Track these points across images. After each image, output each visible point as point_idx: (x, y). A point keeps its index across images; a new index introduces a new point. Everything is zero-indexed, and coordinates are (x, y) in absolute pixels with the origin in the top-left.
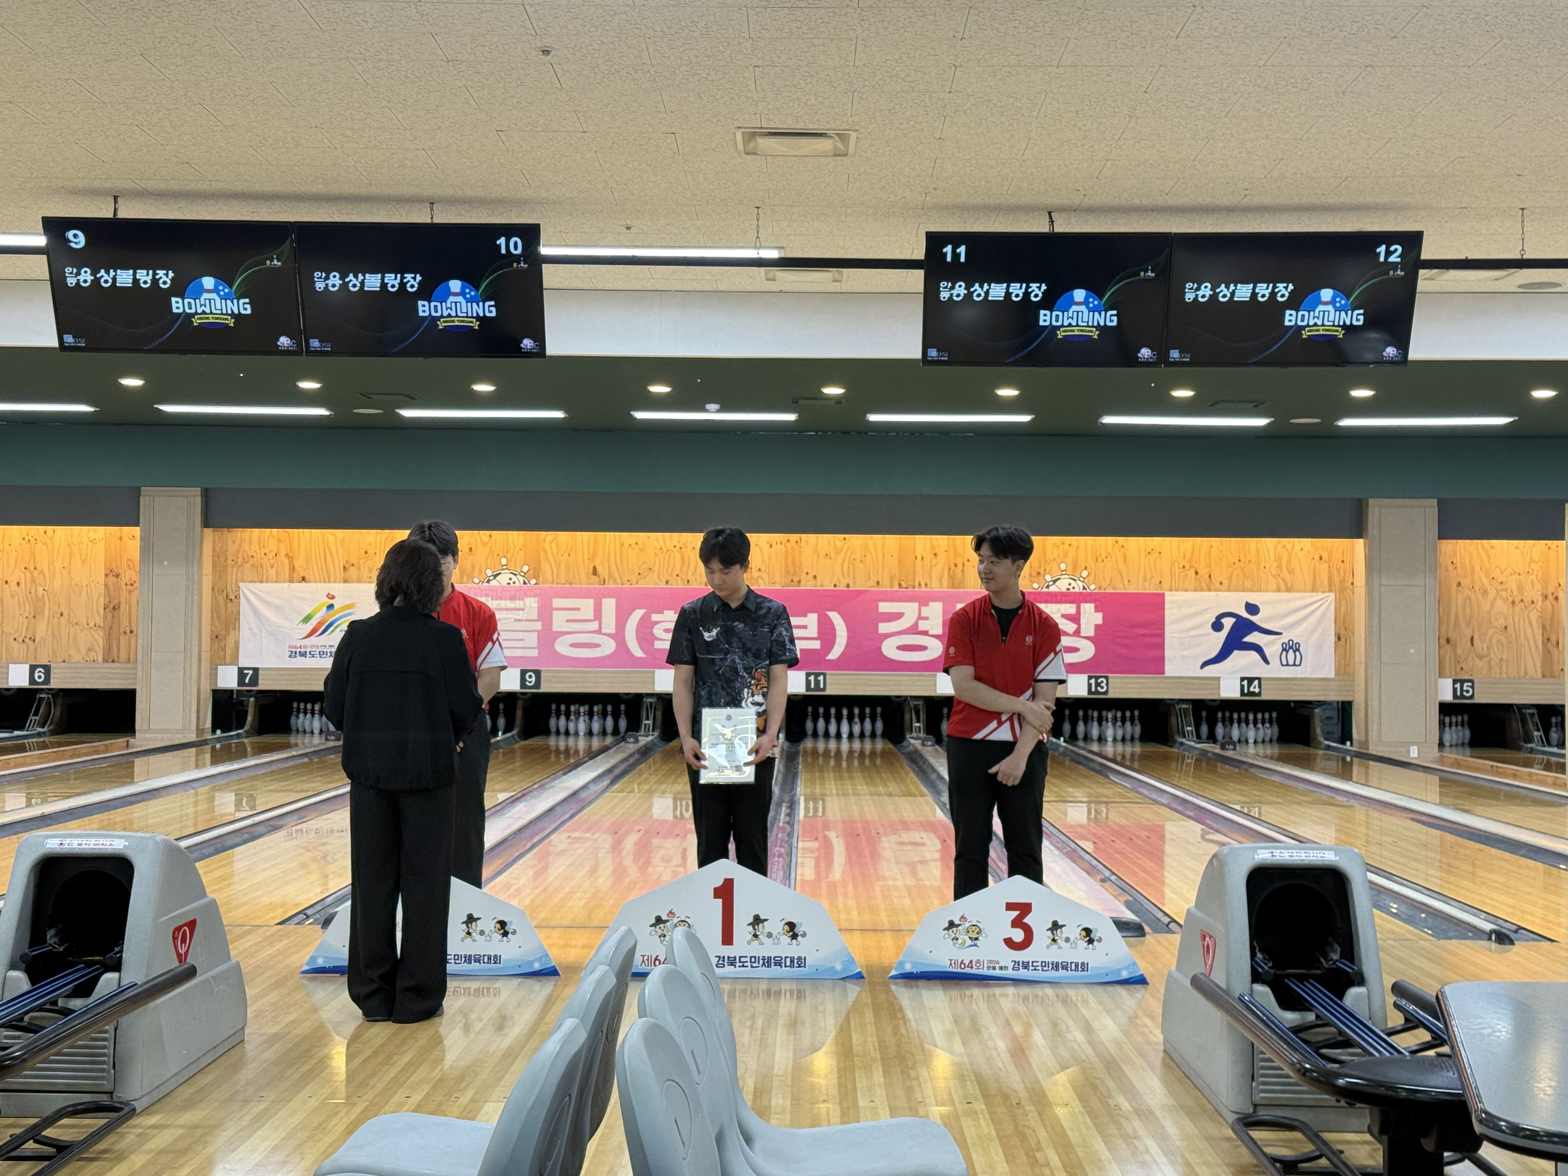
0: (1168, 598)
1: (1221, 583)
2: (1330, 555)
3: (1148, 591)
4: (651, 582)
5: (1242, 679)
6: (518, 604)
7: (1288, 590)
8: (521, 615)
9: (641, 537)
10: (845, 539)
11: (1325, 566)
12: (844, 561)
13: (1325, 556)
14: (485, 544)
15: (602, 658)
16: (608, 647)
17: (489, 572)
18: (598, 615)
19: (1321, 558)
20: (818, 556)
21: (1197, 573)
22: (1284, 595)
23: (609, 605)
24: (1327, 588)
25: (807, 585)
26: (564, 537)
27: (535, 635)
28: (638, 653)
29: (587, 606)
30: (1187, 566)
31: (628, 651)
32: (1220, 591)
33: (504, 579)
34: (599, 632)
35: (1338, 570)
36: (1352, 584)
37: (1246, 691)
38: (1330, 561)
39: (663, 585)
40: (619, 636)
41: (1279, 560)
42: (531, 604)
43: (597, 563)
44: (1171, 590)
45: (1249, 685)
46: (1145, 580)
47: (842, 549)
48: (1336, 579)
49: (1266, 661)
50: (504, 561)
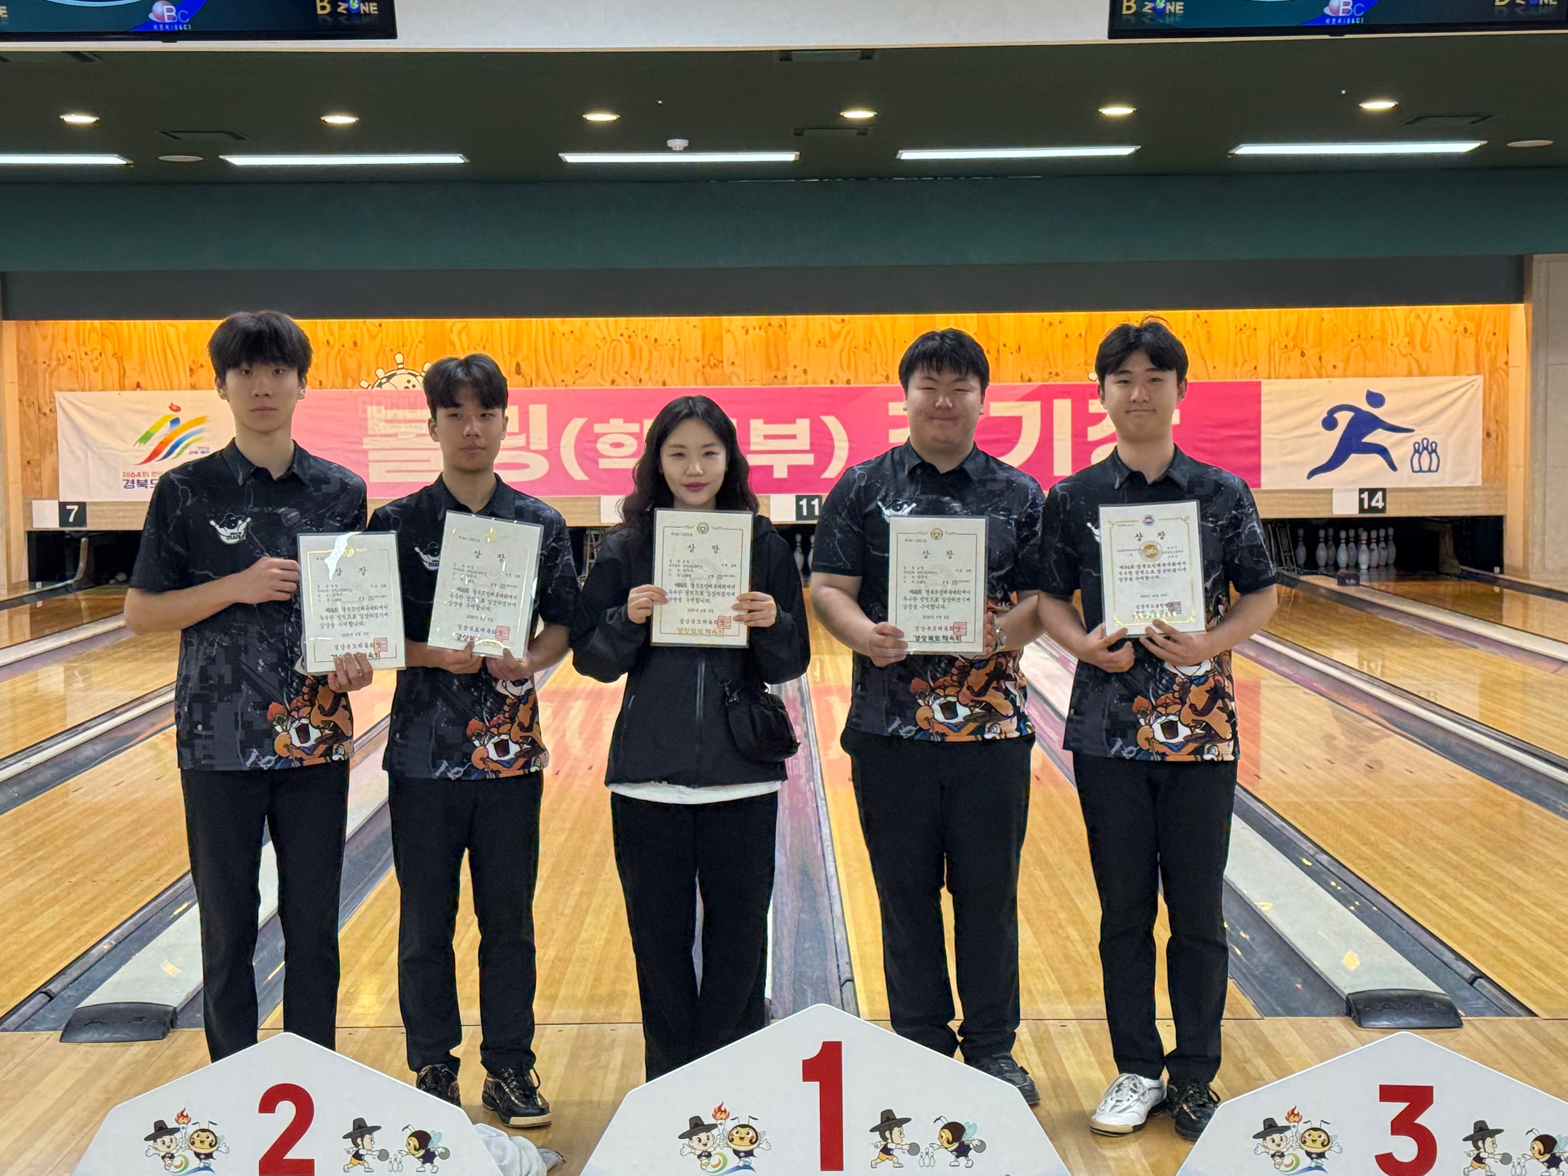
0: (1265, 389)
1: (1335, 367)
2: (1479, 325)
3: (1239, 380)
4: (594, 381)
5: (1362, 491)
7: (1423, 374)
9: (578, 322)
10: (843, 321)
11: (1471, 341)
12: (842, 350)
13: (1471, 327)
14: (373, 337)
16: (539, 467)
17: (380, 373)
18: (524, 427)
19: (1466, 330)
20: (809, 344)
21: (1303, 354)
22: (1417, 381)
23: (539, 414)
24: (1473, 370)
25: (795, 381)
26: (477, 326)
28: (578, 474)
30: (1291, 345)
31: (566, 473)
32: (1333, 376)
33: (399, 381)
34: (526, 448)
35: (1488, 345)
36: (1506, 363)
37: (1366, 506)
38: (1477, 336)
39: (608, 386)
40: (552, 454)
41: (1410, 334)
43: (521, 357)
44: (1269, 377)
45: (1371, 498)
46: (1236, 365)
47: (840, 334)
48: (1486, 356)
49: (1393, 467)
50: (399, 358)
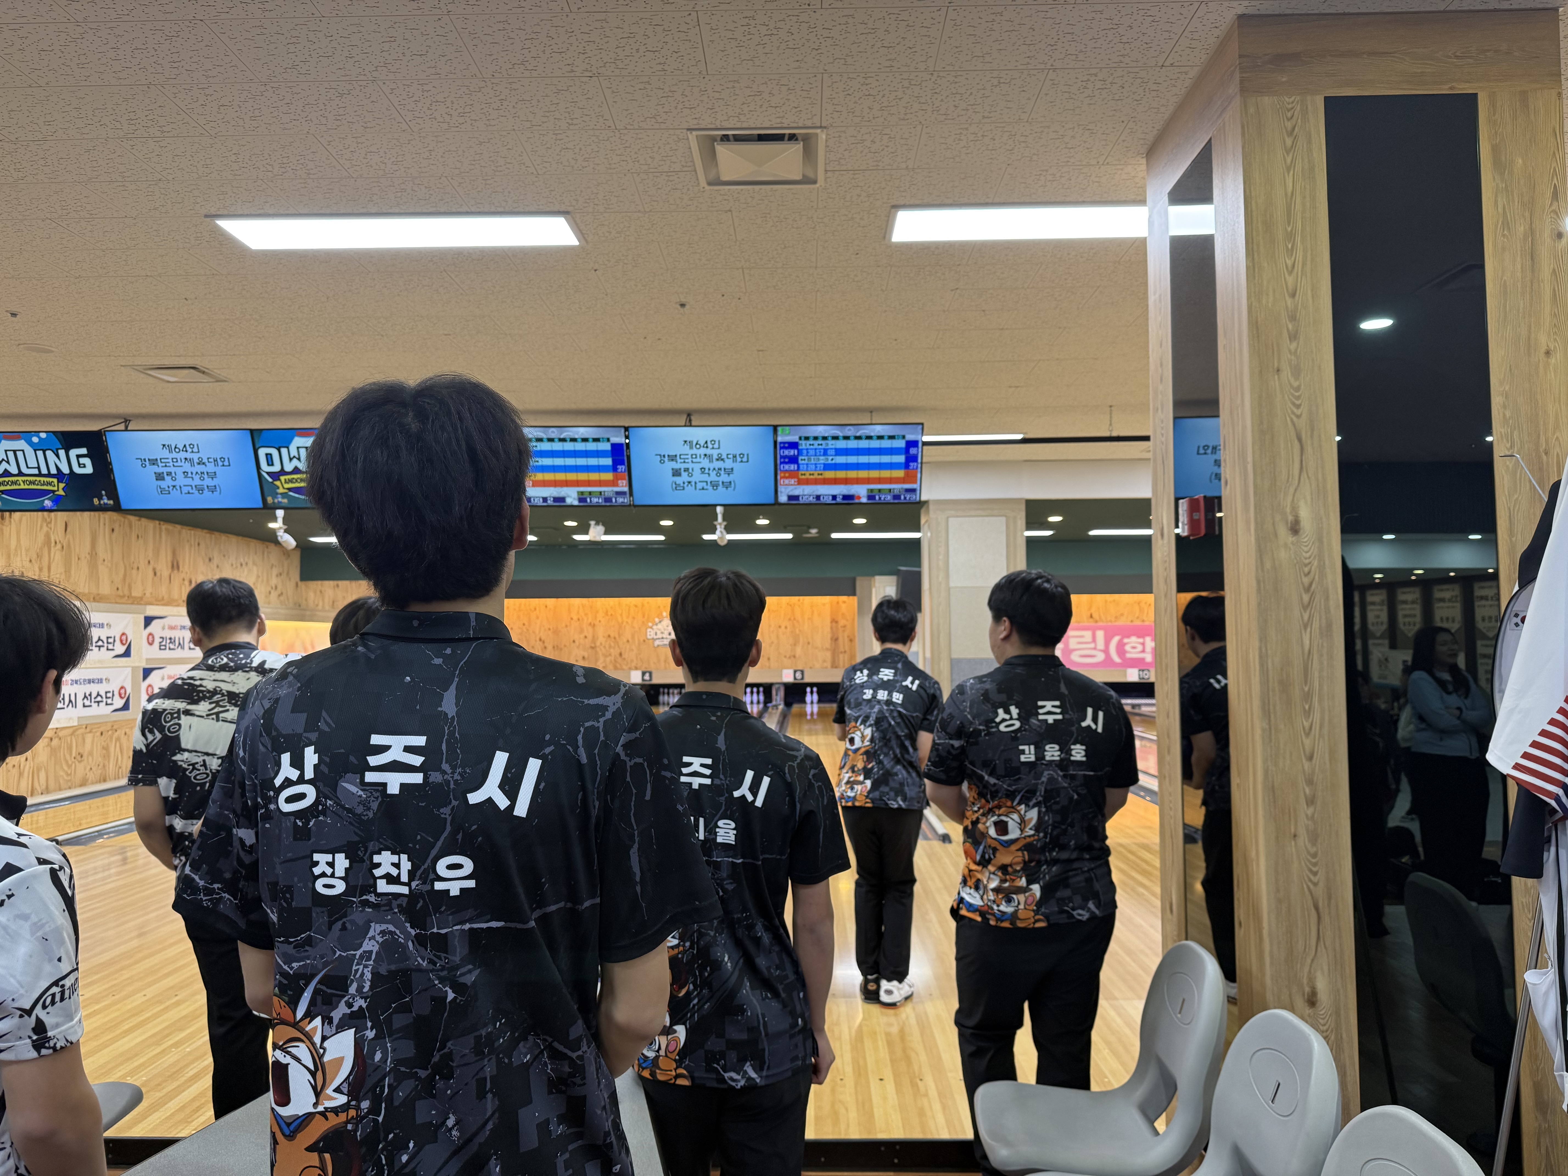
4: (1123, 622)
9: (1116, 596)
15: (1102, 663)
16: (1101, 657)
18: (1094, 640)
23: (1100, 634)
28: (1117, 659)
29: (1088, 635)
31: (1112, 659)
34: (1095, 649)
39: (1129, 623)
40: (1106, 651)
43: (1093, 611)
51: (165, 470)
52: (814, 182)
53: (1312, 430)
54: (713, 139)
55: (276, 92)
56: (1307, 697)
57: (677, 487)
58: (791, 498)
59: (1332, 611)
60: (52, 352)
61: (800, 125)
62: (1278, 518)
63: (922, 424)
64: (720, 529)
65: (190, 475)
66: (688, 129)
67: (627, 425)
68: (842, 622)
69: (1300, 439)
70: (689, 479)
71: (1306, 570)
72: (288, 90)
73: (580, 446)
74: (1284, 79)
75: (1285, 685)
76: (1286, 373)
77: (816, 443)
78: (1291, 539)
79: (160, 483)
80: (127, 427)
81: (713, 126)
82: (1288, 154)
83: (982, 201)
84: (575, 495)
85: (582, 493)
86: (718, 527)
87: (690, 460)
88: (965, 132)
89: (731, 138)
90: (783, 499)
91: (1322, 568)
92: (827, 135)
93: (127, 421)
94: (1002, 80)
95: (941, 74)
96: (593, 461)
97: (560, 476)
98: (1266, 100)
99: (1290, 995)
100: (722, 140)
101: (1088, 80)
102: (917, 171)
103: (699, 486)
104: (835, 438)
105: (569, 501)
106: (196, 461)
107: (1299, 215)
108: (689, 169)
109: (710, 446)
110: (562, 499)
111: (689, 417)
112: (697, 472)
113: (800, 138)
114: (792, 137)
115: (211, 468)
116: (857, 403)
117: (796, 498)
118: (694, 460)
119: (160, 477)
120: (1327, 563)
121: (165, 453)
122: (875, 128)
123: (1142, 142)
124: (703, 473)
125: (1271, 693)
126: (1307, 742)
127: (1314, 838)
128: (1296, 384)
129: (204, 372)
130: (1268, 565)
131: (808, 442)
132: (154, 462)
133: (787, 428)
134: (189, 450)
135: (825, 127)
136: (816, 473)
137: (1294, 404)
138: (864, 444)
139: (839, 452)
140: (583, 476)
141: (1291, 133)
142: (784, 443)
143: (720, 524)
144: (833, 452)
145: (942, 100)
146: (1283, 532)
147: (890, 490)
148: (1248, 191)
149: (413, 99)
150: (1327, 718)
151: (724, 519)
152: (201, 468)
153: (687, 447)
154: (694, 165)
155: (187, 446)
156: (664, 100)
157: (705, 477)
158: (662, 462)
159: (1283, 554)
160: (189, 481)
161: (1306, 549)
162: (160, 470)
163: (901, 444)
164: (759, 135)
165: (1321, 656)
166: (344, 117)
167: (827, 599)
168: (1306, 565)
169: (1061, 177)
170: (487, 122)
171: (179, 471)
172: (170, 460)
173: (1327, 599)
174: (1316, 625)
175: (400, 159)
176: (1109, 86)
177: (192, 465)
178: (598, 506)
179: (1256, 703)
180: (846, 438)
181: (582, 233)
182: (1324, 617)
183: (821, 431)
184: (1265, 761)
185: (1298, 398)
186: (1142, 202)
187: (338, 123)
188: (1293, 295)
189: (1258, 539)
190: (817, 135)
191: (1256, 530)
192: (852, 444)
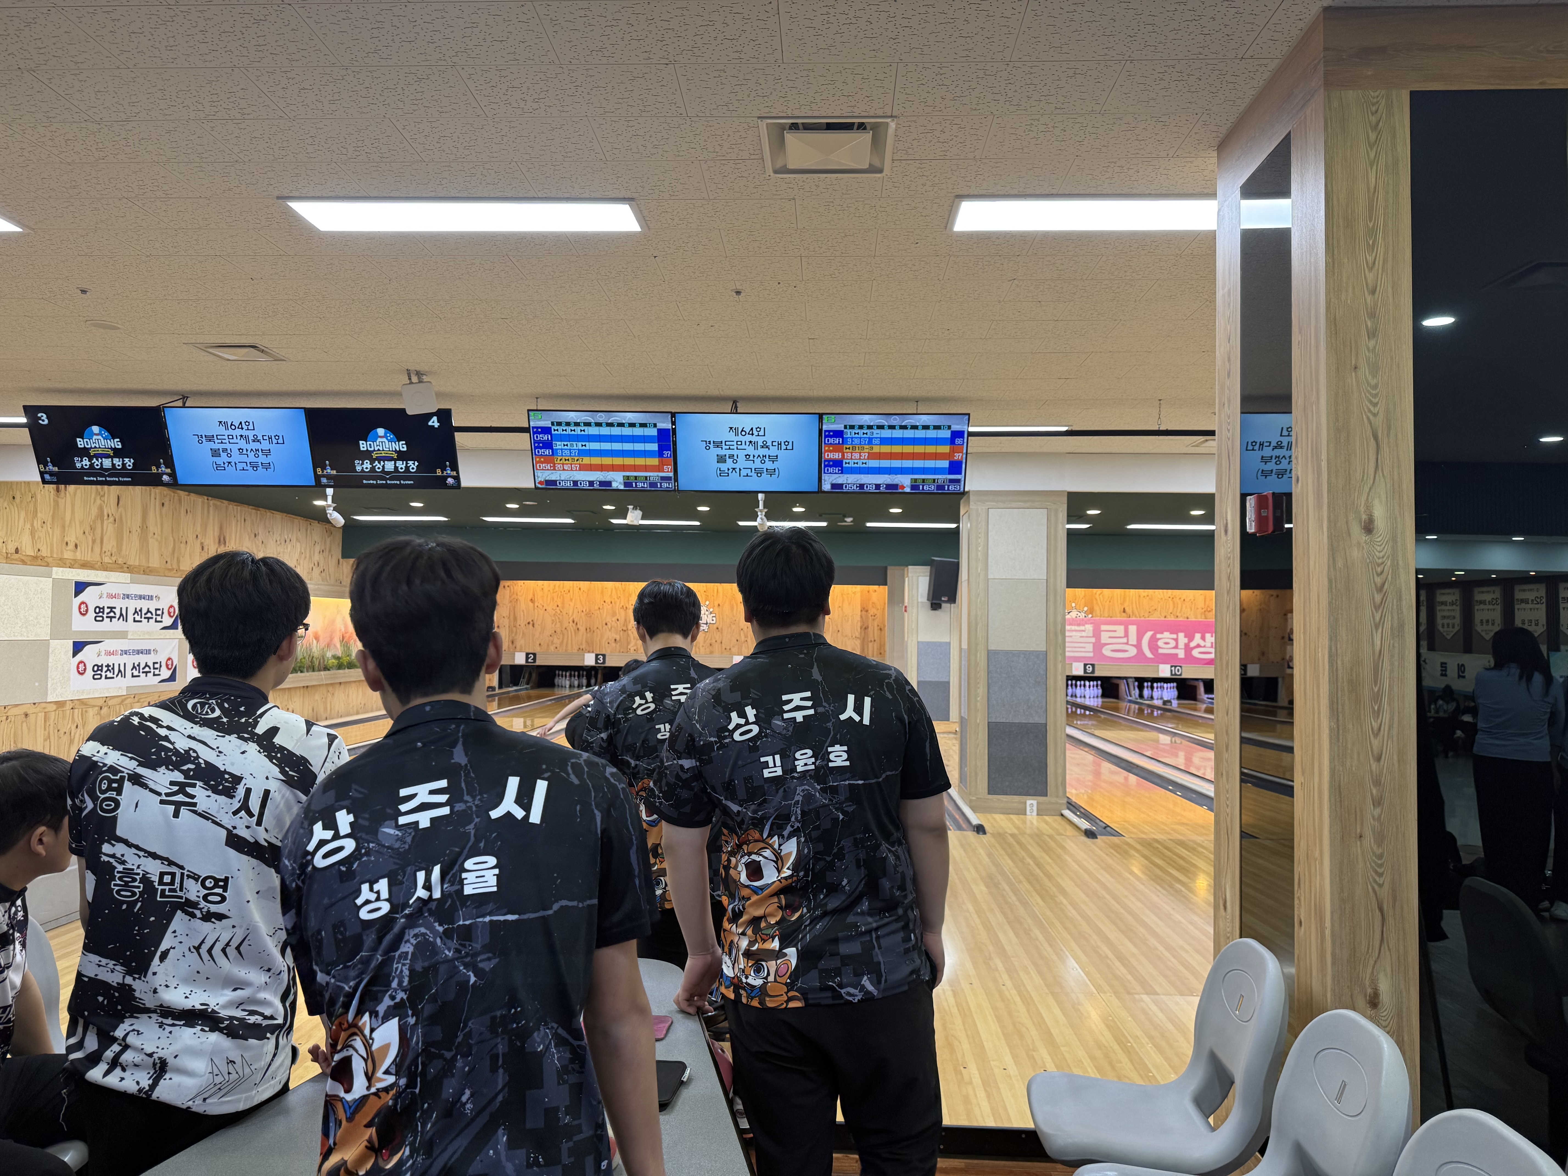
4: (1156, 617)
6: (1082, 628)
8: (1084, 634)
9: (1150, 592)
15: (1130, 658)
16: (1133, 652)
18: (1126, 635)
23: (1133, 629)
26: (1107, 591)
27: (1091, 645)
28: (1149, 655)
29: (1120, 629)
31: (1144, 654)
33: (1074, 614)
34: (1127, 643)
39: (1163, 619)
40: (1138, 646)
42: (1089, 628)
43: (1126, 605)
50: (1073, 605)
51: (221, 446)
52: (881, 171)
53: (1389, 428)
54: (782, 127)
55: (357, 76)
56: (1377, 697)
57: (721, 473)
58: (834, 486)
59: (1405, 610)
60: (118, 328)
61: (872, 114)
62: (1351, 516)
63: (969, 414)
64: (761, 515)
65: (245, 452)
66: (759, 118)
67: (673, 411)
68: (872, 611)
69: (1376, 438)
70: (734, 466)
71: (1379, 570)
72: (369, 74)
73: (627, 431)
74: (1369, 73)
75: (1354, 686)
76: (1364, 371)
77: (861, 432)
78: (1364, 538)
79: (215, 459)
80: (184, 403)
81: (785, 115)
82: (1371, 149)
83: (1047, 192)
84: (621, 480)
85: (628, 477)
86: (759, 513)
87: (735, 447)
88: (1035, 123)
89: (801, 127)
90: (827, 487)
91: (1395, 567)
92: (897, 124)
93: (184, 398)
94: (1078, 71)
95: (1017, 64)
96: (639, 447)
97: (607, 461)
98: (1351, 95)
99: (1352, 996)
100: (790, 128)
101: (1166, 72)
102: (984, 161)
103: (744, 472)
104: (881, 427)
105: (615, 485)
106: (251, 438)
107: (1381, 211)
108: (757, 157)
109: (755, 433)
110: (609, 483)
111: (735, 405)
112: (742, 458)
113: (868, 127)
114: (862, 126)
115: (265, 445)
116: (904, 393)
117: (840, 486)
118: (739, 447)
119: (215, 453)
120: (1400, 562)
121: (222, 430)
122: (945, 118)
123: (1214, 134)
124: (747, 460)
125: (1340, 692)
126: (1376, 743)
127: (1380, 838)
128: (1373, 382)
129: (263, 351)
130: (1340, 564)
131: (853, 431)
132: (210, 439)
133: (833, 416)
134: (245, 427)
135: (895, 117)
136: (860, 462)
137: (1371, 402)
138: (909, 434)
139: (884, 441)
140: (629, 461)
141: (1375, 127)
142: (829, 431)
143: (761, 511)
144: (877, 441)
145: (1016, 91)
146: (1356, 530)
147: (934, 480)
148: (1329, 186)
149: (491, 84)
150: (1396, 719)
151: (765, 507)
152: (255, 445)
153: (732, 434)
154: (762, 153)
155: (243, 424)
156: (737, 88)
157: (750, 464)
158: (707, 448)
159: (1355, 553)
160: (244, 458)
161: (1379, 548)
162: (216, 446)
163: (947, 434)
164: (828, 124)
165: (1392, 656)
166: (421, 102)
167: (858, 588)
168: (1379, 565)
169: (1128, 169)
170: (561, 109)
171: (235, 448)
172: (226, 437)
173: (1400, 599)
174: (1388, 625)
175: (472, 143)
176: (1186, 78)
177: (248, 442)
178: (643, 491)
179: (1325, 702)
180: (892, 427)
181: (645, 220)
182: (1396, 617)
183: (866, 420)
184: (1332, 760)
185: (1375, 396)
186: (1212, 195)
187: (415, 107)
188: (1373, 292)
189: (1330, 537)
190: (887, 123)
191: (1329, 528)
192: (898, 433)
